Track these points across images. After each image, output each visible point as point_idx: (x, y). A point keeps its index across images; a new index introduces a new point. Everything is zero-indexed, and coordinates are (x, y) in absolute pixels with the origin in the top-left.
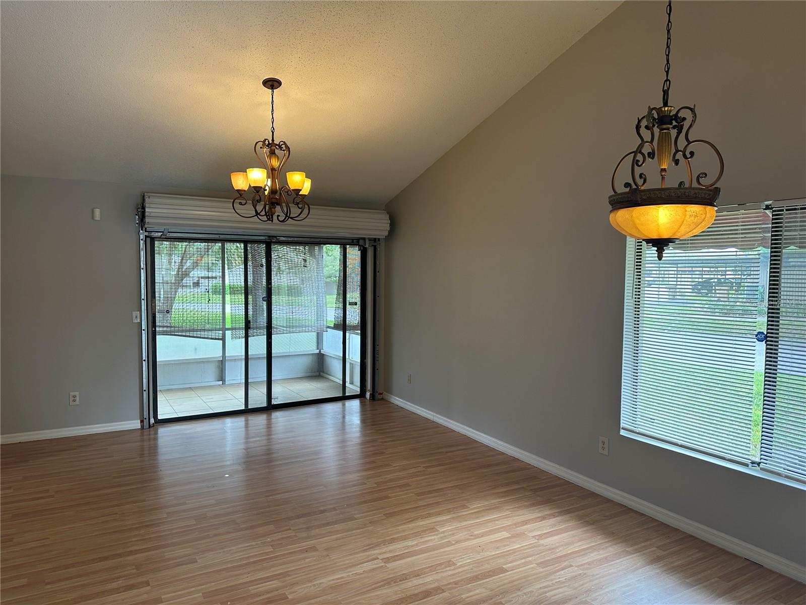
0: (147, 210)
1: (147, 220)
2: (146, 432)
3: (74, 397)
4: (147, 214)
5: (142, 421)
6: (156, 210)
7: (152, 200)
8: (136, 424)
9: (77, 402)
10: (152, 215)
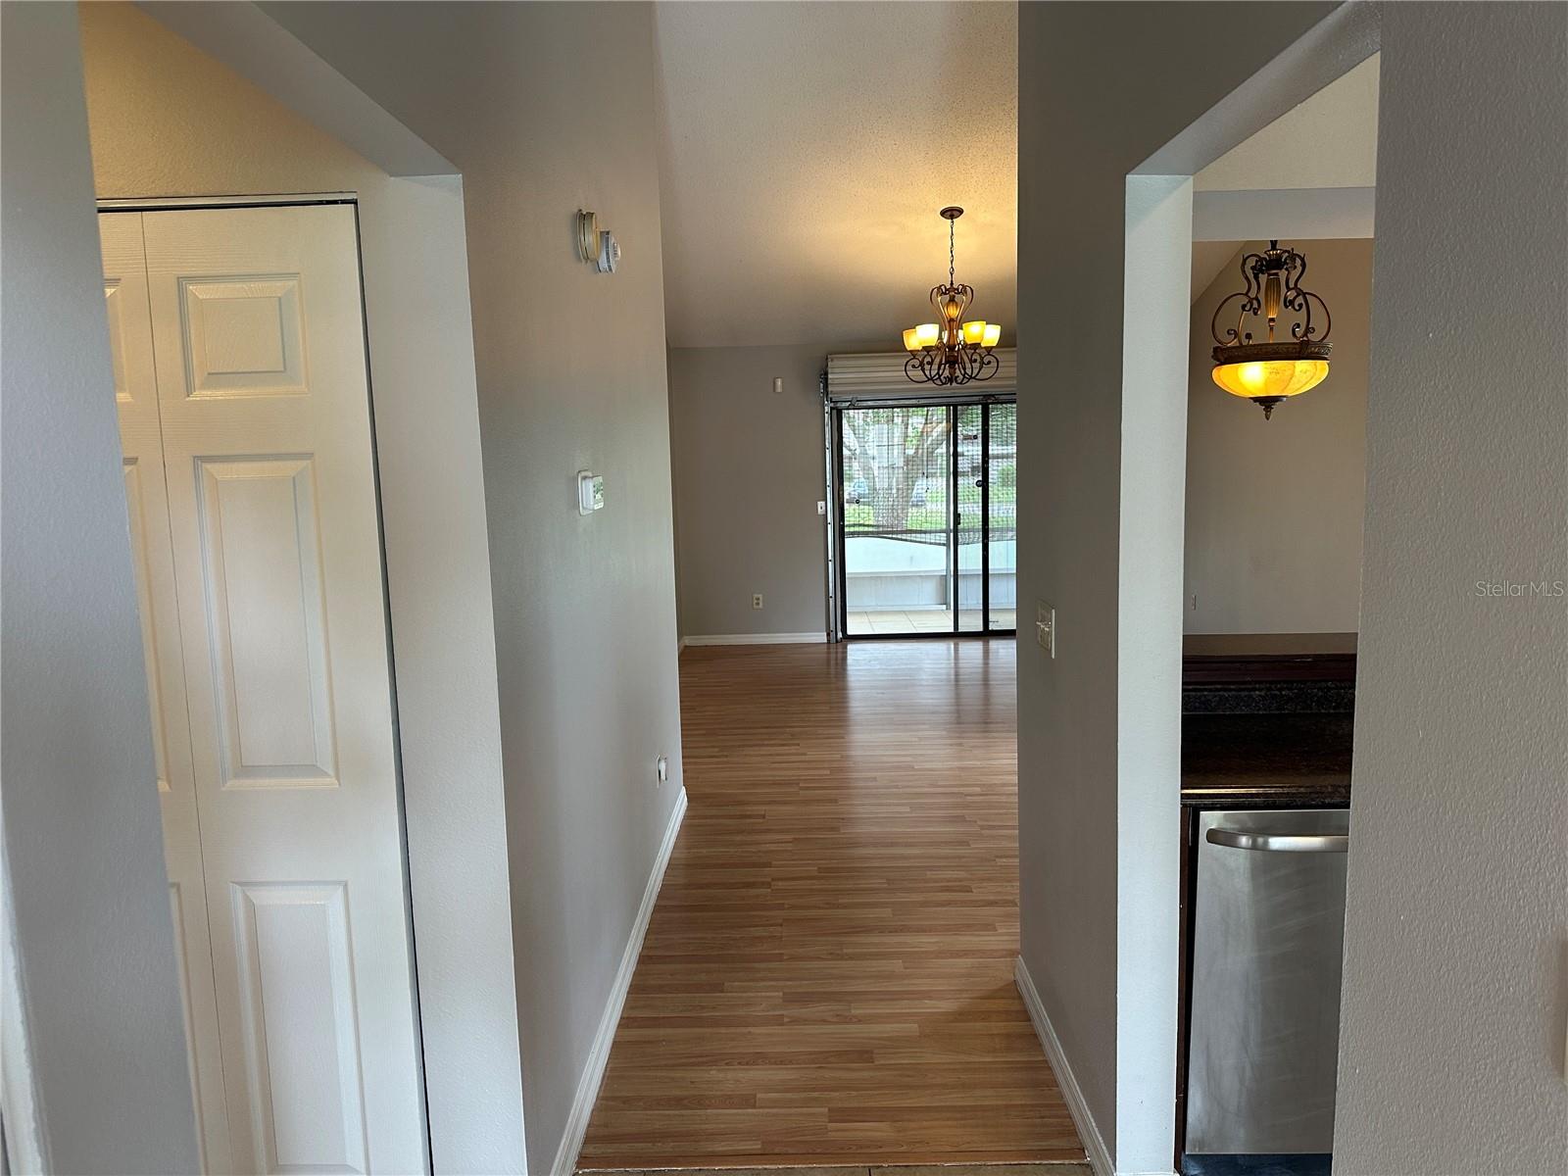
0: (830, 376)
1: (830, 389)
2: (833, 646)
3: (758, 599)
4: (830, 381)
5: (828, 635)
6: (842, 375)
7: (836, 363)
8: (821, 637)
9: (761, 606)
10: (836, 381)
